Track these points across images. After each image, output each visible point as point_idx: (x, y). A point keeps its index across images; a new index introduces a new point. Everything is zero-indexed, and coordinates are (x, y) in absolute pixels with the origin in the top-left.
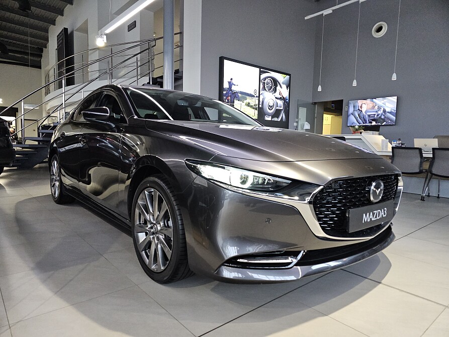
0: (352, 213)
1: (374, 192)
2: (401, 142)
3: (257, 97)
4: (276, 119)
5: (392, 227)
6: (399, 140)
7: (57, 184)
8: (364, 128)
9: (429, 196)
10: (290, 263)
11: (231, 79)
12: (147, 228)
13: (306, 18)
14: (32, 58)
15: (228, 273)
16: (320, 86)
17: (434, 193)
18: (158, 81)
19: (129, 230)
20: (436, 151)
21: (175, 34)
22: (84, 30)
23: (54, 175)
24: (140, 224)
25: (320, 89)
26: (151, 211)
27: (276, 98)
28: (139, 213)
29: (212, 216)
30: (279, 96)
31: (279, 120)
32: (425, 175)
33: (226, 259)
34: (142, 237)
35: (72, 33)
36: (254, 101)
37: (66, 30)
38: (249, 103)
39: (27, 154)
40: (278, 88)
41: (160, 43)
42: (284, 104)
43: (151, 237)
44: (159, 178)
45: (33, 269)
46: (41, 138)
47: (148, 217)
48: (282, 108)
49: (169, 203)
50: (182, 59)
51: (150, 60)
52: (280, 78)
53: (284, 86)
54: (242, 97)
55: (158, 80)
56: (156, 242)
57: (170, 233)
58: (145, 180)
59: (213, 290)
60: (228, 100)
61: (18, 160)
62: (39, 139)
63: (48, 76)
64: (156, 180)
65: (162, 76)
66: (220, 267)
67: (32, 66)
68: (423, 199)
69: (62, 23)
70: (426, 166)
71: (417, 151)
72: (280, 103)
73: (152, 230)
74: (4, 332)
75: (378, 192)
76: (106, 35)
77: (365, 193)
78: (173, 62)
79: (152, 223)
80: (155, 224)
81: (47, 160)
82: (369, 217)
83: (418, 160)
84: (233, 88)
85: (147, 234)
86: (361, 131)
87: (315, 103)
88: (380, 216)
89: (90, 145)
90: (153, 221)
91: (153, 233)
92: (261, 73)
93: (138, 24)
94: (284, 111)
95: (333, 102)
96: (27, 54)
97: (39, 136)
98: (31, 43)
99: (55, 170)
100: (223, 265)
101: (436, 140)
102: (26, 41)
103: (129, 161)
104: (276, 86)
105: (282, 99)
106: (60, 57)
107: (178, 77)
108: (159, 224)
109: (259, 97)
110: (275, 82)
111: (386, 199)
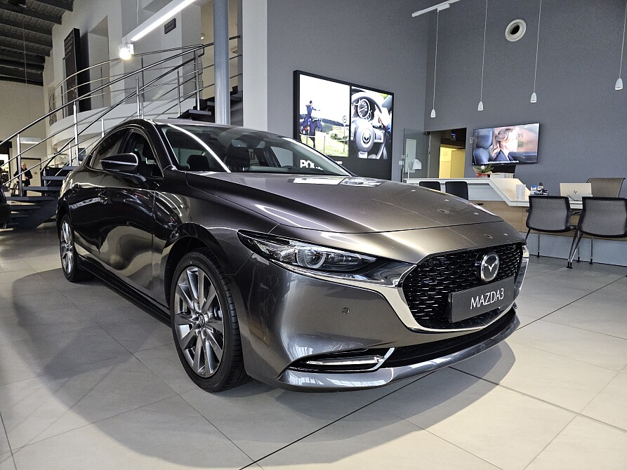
0: (455, 297)
1: (486, 269)
2: (542, 187)
3: (346, 126)
4: (373, 157)
5: (516, 310)
6: (541, 184)
7: (70, 254)
8: (492, 168)
9: (578, 261)
10: (375, 364)
11: (311, 102)
12: (191, 320)
13: (414, 15)
14: (29, 71)
15: (296, 379)
16: (433, 110)
17: (585, 257)
18: (208, 106)
19: (168, 319)
20: (587, 201)
21: (231, 39)
22: (103, 30)
23: (65, 242)
24: (182, 313)
25: (433, 114)
26: (196, 297)
27: (374, 127)
28: (181, 299)
29: (275, 300)
30: (378, 125)
31: (378, 158)
32: (572, 233)
33: (292, 360)
34: (184, 330)
35: (86, 35)
36: (343, 132)
37: (76, 31)
38: (336, 135)
39: (26, 210)
40: (377, 112)
41: (209, 51)
42: (385, 135)
43: (197, 331)
44: (205, 253)
45: (39, 375)
46: (46, 188)
47: (191, 304)
48: (382, 141)
49: (219, 288)
50: (242, 74)
51: (197, 74)
52: (380, 99)
53: (385, 110)
54: (326, 127)
55: (209, 103)
56: (203, 337)
57: (220, 326)
58: (187, 256)
59: (278, 399)
60: (307, 131)
61: (15, 219)
62: (43, 189)
63: (53, 97)
64: (201, 256)
65: (214, 98)
66: (284, 371)
67: (30, 82)
68: (569, 266)
69: (71, 21)
70: (575, 220)
71: (563, 201)
72: (380, 133)
73: (198, 322)
74: (5, 460)
75: (491, 268)
76: (134, 43)
77: (474, 271)
78: (229, 78)
79: (197, 313)
80: (201, 314)
81: (54, 217)
82: (479, 302)
83: (565, 213)
84: (314, 114)
85: (191, 326)
86: (488, 173)
87: (429, 133)
88: (495, 299)
89: (114, 200)
90: (198, 310)
91: (199, 326)
92: (352, 92)
93: (179, 24)
94: (385, 145)
95: (453, 131)
96: (22, 65)
97: (43, 185)
98: (28, 49)
99: (66, 234)
100: (287, 368)
101: (589, 185)
102: (20, 47)
103: (169, 226)
104: (373, 109)
105: (382, 128)
106: (69, 71)
107: (236, 99)
108: (206, 314)
109: (350, 126)
110: (372, 104)
111: (504, 276)
